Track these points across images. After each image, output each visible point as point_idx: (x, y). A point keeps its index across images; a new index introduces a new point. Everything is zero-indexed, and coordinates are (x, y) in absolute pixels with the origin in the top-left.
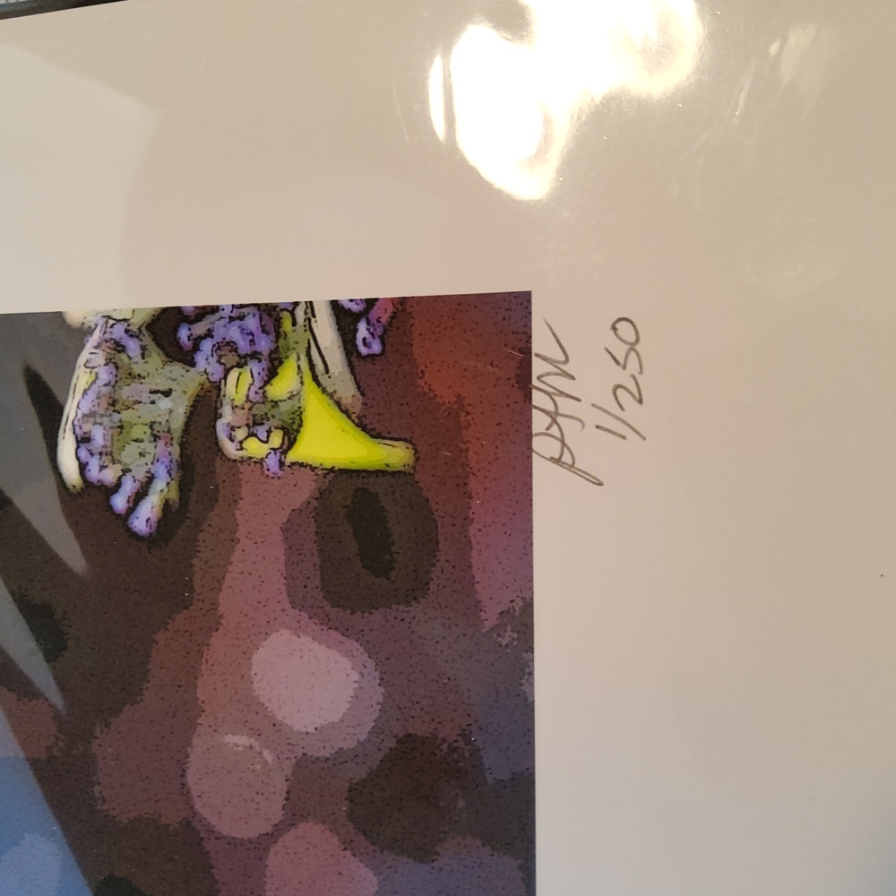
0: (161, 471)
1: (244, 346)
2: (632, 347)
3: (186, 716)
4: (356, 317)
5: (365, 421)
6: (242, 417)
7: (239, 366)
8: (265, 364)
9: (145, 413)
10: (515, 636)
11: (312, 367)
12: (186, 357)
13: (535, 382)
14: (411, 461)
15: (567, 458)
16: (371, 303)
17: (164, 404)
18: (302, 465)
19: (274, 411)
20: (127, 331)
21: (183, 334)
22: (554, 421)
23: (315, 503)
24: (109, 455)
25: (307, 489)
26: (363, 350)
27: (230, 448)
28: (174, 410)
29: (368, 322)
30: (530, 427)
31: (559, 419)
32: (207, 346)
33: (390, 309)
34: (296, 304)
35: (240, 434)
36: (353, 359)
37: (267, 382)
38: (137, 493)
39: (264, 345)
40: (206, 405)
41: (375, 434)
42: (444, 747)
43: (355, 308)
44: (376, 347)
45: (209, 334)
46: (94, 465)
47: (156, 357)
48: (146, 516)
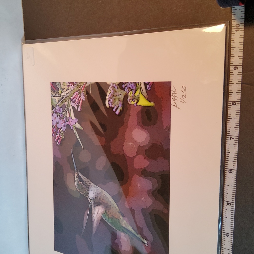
0: (120, 105)
1: (132, 88)
2: (185, 90)
3: (123, 140)
4: (147, 84)
5: (148, 99)
6: (131, 98)
7: (131, 91)
8: (134, 91)
9: (118, 97)
10: (168, 130)
11: (141, 91)
12: (123, 89)
13: (172, 94)
14: (154, 105)
15: (176, 105)
16: (149, 82)
17: (120, 96)
18: (139, 105)
19: (135, 97)
20: (115, 85)
21: (123, 86)
22: (174, 100)
23: (141, 111)
24: (113, 103)
25: (140, 109)
26: (148, 89)
27: (129, 103)
28: (122, 97)
29: (149, 85)
30: (171, 101)
31: (175, 100)
32: (126, 88)
33: (152, 83)
34: (139, 82)
35: (131, 101)
36: (147, 90)
37: (135, 93)
38: (117, 109)
39: (134, 88)
40: (126, 96)
41: (149, 101)
42: (158, 145)
43: (147, 83)
44: (150, 89)
45: (127, 86)
46: (111, 104)
47: (119, 89)
48: (118, 112)
